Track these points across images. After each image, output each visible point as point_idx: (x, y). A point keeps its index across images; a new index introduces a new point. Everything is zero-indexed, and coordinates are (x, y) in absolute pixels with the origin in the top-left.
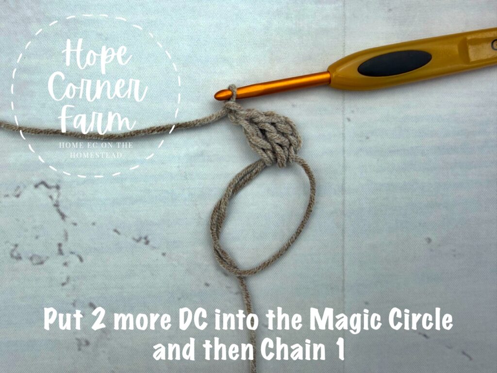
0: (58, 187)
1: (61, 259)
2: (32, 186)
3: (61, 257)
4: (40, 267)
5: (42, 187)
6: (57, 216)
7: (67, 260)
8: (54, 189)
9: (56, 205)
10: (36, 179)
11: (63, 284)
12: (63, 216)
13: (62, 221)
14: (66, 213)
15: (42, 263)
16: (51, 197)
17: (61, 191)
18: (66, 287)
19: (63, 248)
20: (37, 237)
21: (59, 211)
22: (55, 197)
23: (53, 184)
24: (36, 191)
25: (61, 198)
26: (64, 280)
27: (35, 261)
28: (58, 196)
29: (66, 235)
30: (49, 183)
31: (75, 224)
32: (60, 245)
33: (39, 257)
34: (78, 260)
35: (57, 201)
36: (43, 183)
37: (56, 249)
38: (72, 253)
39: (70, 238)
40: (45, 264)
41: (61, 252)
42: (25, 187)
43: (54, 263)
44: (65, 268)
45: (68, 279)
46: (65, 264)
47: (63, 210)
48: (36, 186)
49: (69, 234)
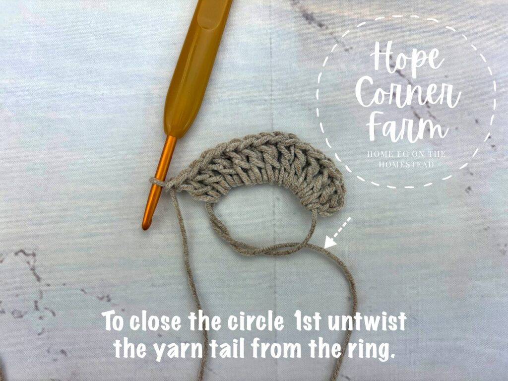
0: (34, 255)
1: (37, 314)
2: (13, 254)
3: (38, 312)
4: (20, 320)
5: (21, 254)
6: (34, 278)
7: (42, 314)
8: (31, 257)
9: (33, 269)
10: (17, 249)
11: (39, 334)
12: (38, 278)
13: (37, 283)
14: (41, 276)
15: (21, 317)
16: (28, 263)
17: (37, 257)
18: (41, 336)
19: (39, 304)
20: (17, 296)
21: (35, 274)
22: (32, 263)
23: (30, 252)
24: (16, 258)
25: (36, 264)
26: (40, 331)
27: (16, 315)
28: (35, 262)
29: (41, 294)
30: (27, 251)
31: (49, 285)
32: (36, 302)
33: (19, 312)
34: (51, 314)
35: (34, 266)
36: (22, 251)
37: (33, 305)
38: (46, 309)
39: (45, 296)
40: (24, 318)
41: (37, 308)
42: (7, 254)
43: (32, 317)
44: (40, 321)
45: (43, 330)
46: (41, 318)
47: (38, 274)
48: (16, 254)
49: (44, 293)
